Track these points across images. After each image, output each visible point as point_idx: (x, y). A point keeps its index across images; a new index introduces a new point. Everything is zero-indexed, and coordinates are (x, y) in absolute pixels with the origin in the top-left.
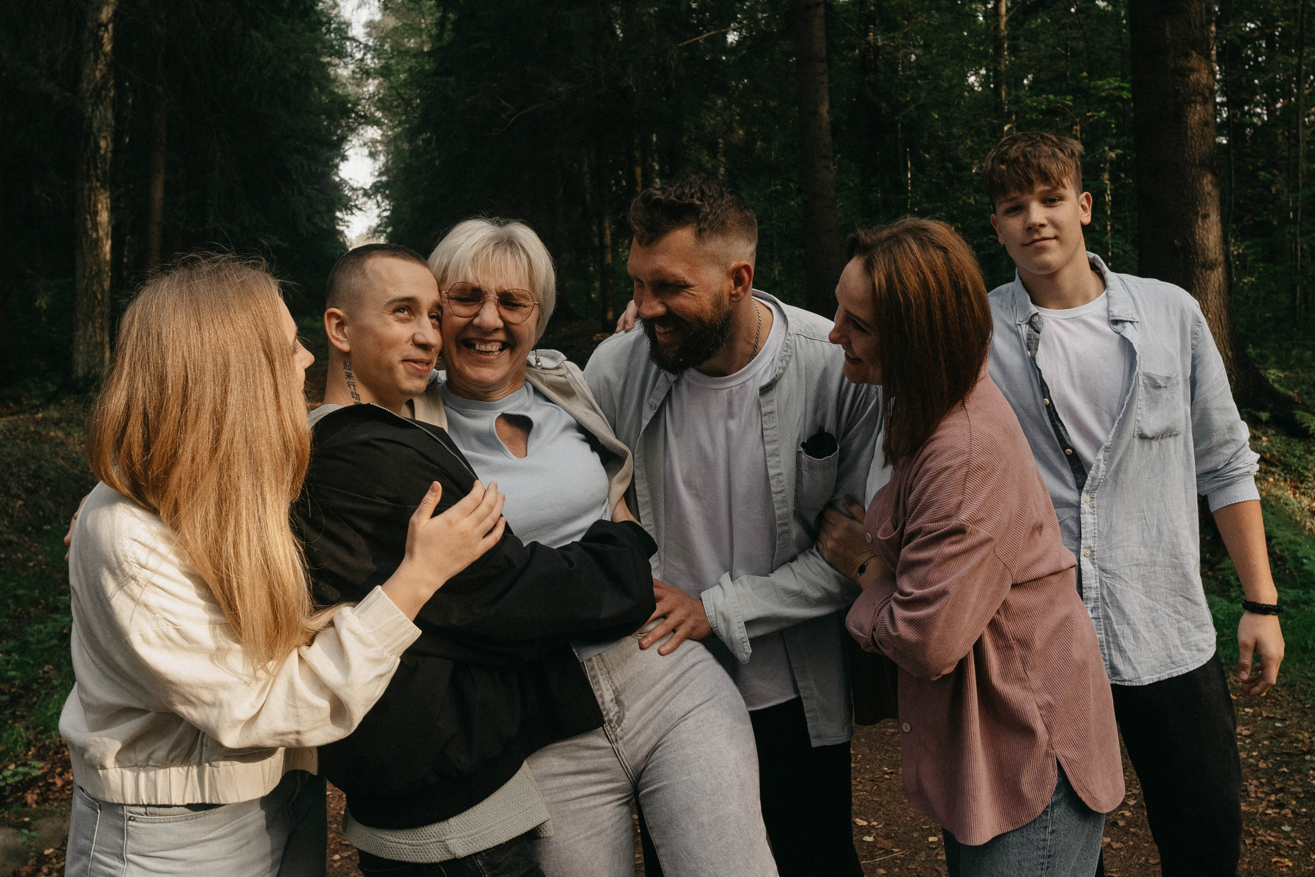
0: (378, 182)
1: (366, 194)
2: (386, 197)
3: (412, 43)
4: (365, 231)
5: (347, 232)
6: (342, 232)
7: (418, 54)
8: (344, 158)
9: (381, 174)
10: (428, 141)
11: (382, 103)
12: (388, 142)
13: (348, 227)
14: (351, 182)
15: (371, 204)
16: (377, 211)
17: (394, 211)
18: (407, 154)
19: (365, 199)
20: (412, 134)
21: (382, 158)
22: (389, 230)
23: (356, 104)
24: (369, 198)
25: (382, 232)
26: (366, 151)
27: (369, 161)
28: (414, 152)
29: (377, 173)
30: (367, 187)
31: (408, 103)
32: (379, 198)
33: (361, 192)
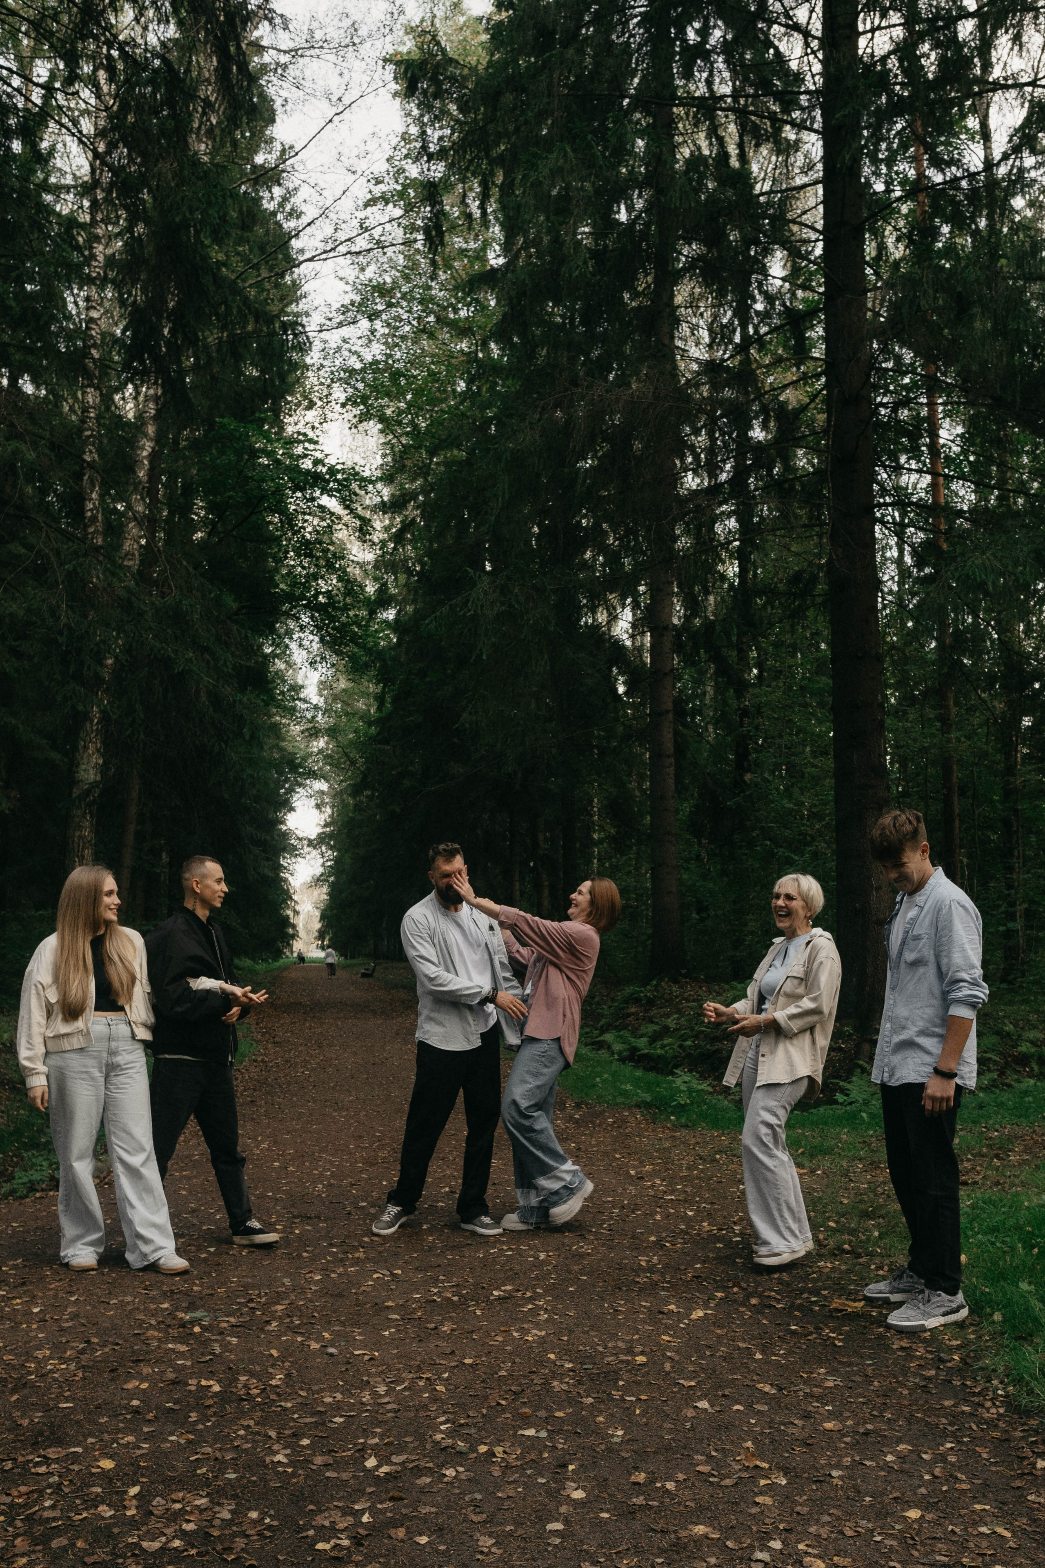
0: (323, 833)
1: (311, 843)
2: (332, 848)
3: (361, 705)
4: (309, 879)
5: (290, 878)
6: (286, 880)
7: (364, 717)
8: (292, 809)
9: (325, 826)
10: (370, 798)
11: (328, 758)
12: (336, 795)
13: (292, 874)
14: (297, 832)
15: (315, 853)
16: (321, 861)
17: (337, 860)
18: (351, 807)
19: (310, 849)
20: (356, 790)
21: (329, 810)
22: (332, 879)
23: (305, 759)
24: (315, 848)
25: (325, 880)
26: (313, 802)
27: (316, 812)
28: (358, 807)
29: (322, 823)
30: (312, 837)
31: (353, 762)
32: (324, 848)
33: (306, 842)
